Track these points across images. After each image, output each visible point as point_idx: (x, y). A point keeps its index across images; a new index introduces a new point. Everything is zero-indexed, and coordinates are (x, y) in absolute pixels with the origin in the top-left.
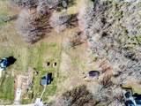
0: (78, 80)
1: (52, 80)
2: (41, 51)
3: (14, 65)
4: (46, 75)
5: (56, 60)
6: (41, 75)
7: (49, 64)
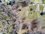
0: (24, 9)
3: (41, 13)
4: (32, 10)
5: (29, 14)
6: (33, 10)
7: (31, 13)
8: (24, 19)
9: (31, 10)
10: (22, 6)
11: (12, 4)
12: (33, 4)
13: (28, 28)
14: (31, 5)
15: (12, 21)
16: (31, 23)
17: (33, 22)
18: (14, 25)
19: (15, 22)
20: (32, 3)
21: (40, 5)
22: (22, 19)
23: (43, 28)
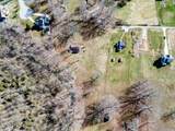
0: (90, 45)
1: (115, 46)
2: (128, 75)
3: (154, 59)
4: (121, 51)
7: (119, 61)
8: (91, 83)
9: (117, 51)
10: (82, 34)
11: (44, 27)
12: (123, 27)
13: (106, 120)
14: (115, 31)
15: (44, 92)
16: (120, 98)
17: (127, 94)
18: (50, 110)
19: (54, 95)
20: (119, 24)
21: (149, 31)
22: (84, 83)
23: (166, 117)
